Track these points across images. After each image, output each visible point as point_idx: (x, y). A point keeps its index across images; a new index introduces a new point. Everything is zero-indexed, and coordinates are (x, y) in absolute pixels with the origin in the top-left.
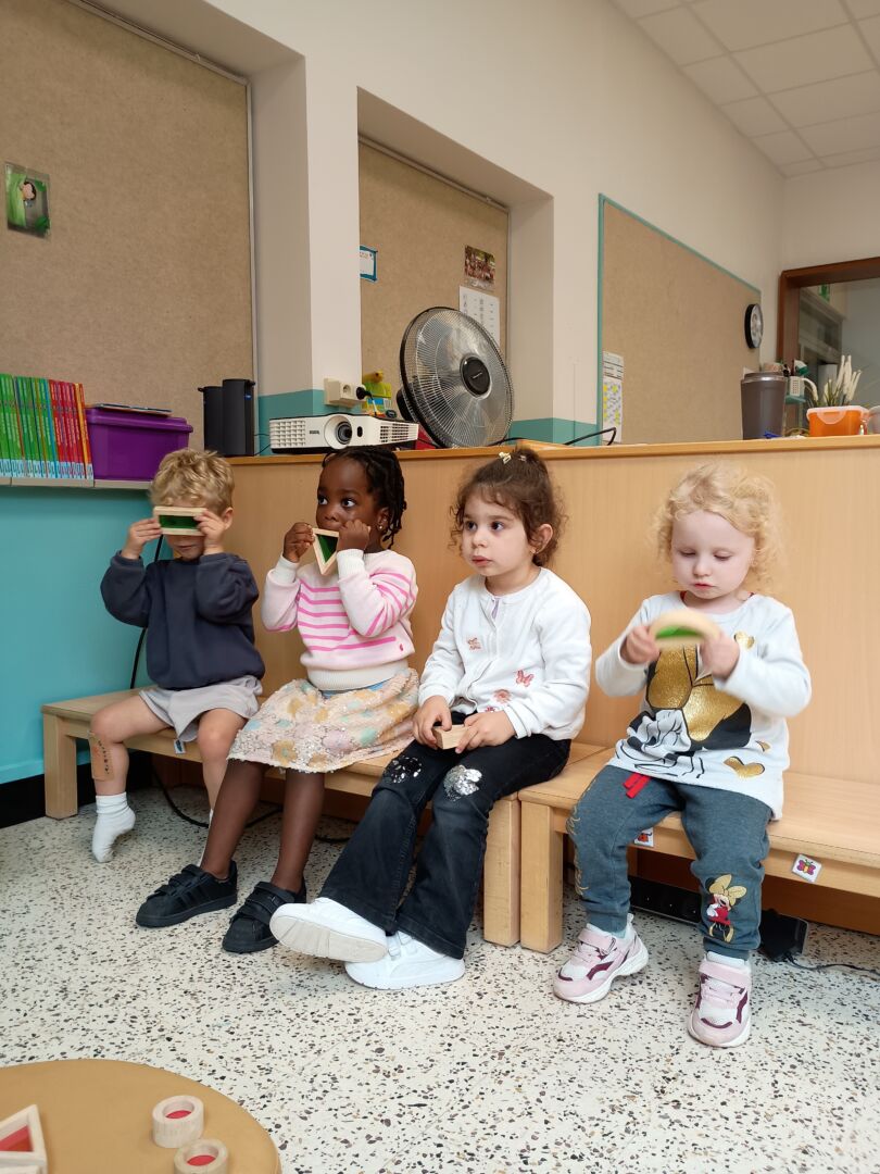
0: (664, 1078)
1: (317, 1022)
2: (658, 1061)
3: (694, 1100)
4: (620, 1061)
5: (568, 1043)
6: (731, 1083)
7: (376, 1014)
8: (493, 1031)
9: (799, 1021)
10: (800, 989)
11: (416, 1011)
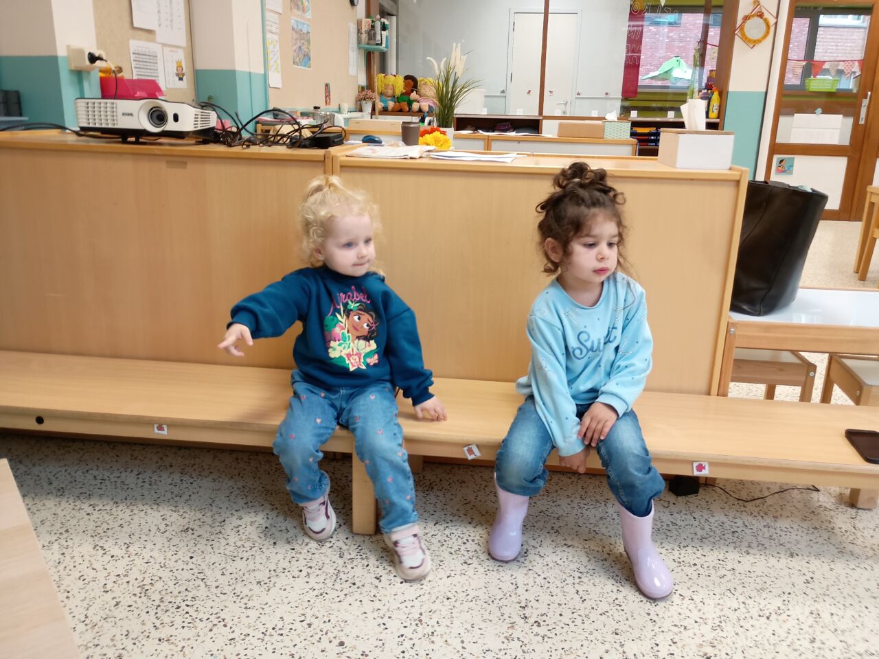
0: (521, 607)
1: (282, 635)
2: (510, 596)
3: (544, 618)
4: (490, 602)
5: (454, 599)
6: (556, 599)
7: (320, 616)
8: (405, 604)
9: (565, 545)
10: (554, 521)
11: (345, 603)
